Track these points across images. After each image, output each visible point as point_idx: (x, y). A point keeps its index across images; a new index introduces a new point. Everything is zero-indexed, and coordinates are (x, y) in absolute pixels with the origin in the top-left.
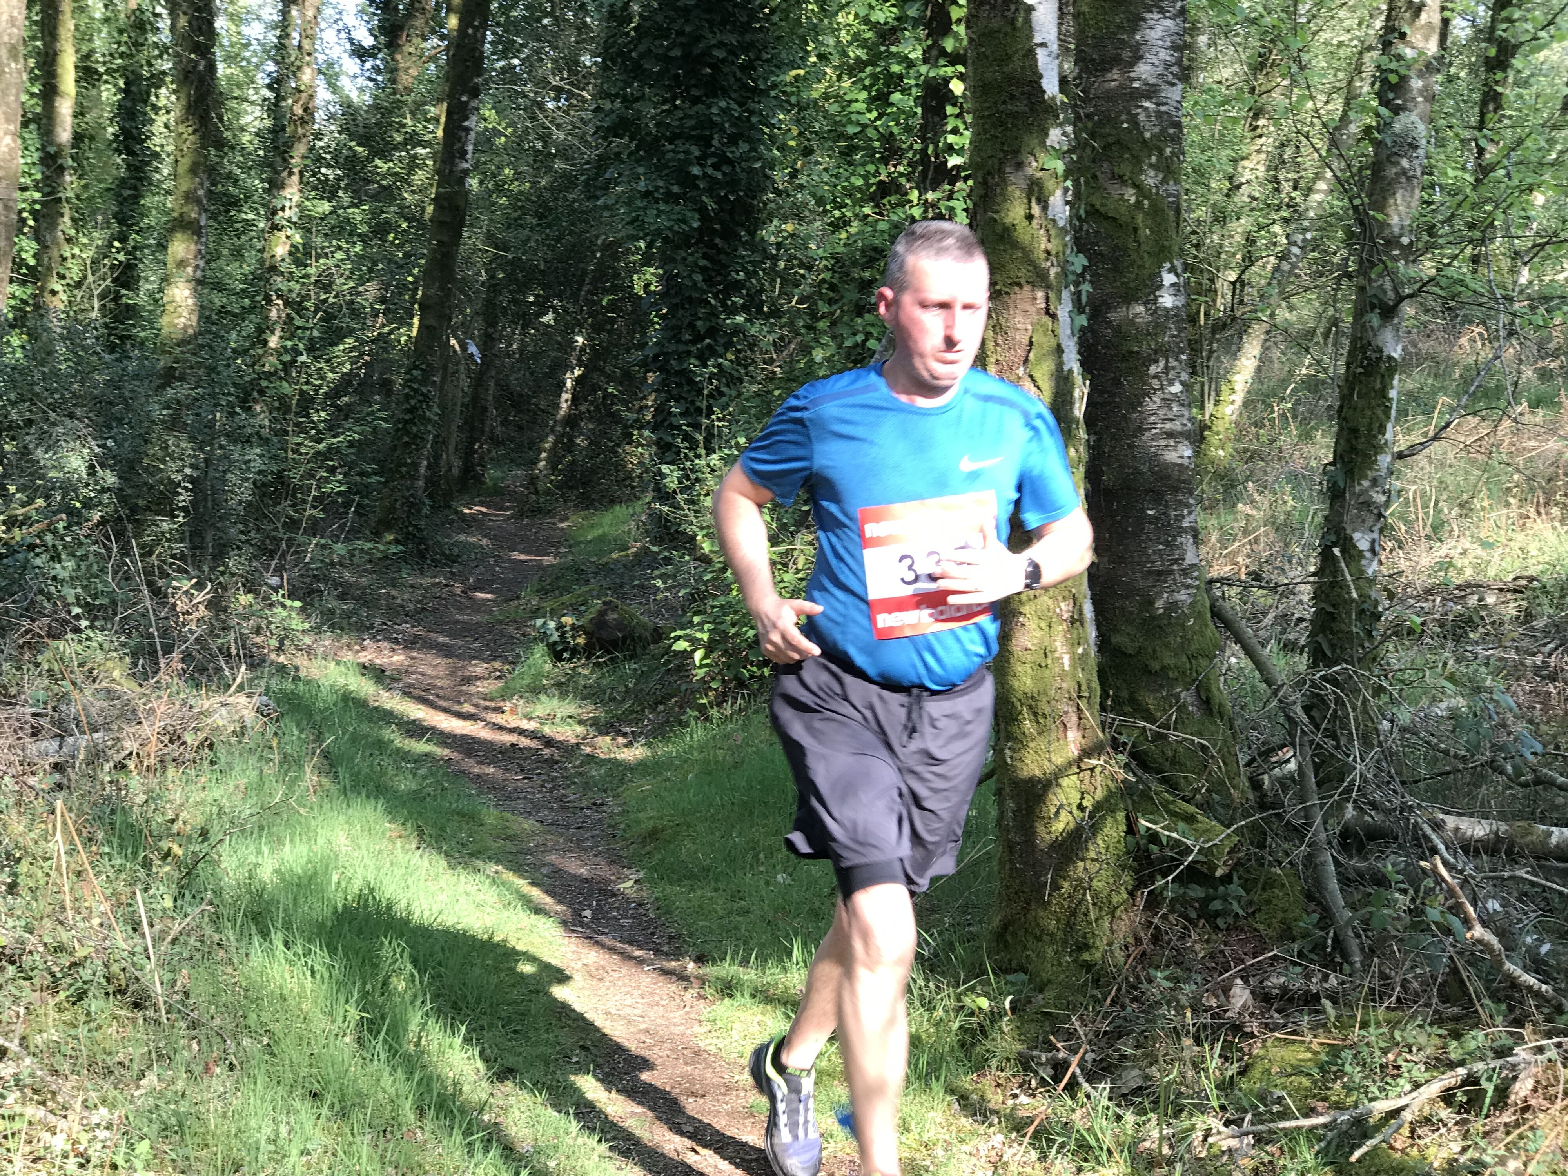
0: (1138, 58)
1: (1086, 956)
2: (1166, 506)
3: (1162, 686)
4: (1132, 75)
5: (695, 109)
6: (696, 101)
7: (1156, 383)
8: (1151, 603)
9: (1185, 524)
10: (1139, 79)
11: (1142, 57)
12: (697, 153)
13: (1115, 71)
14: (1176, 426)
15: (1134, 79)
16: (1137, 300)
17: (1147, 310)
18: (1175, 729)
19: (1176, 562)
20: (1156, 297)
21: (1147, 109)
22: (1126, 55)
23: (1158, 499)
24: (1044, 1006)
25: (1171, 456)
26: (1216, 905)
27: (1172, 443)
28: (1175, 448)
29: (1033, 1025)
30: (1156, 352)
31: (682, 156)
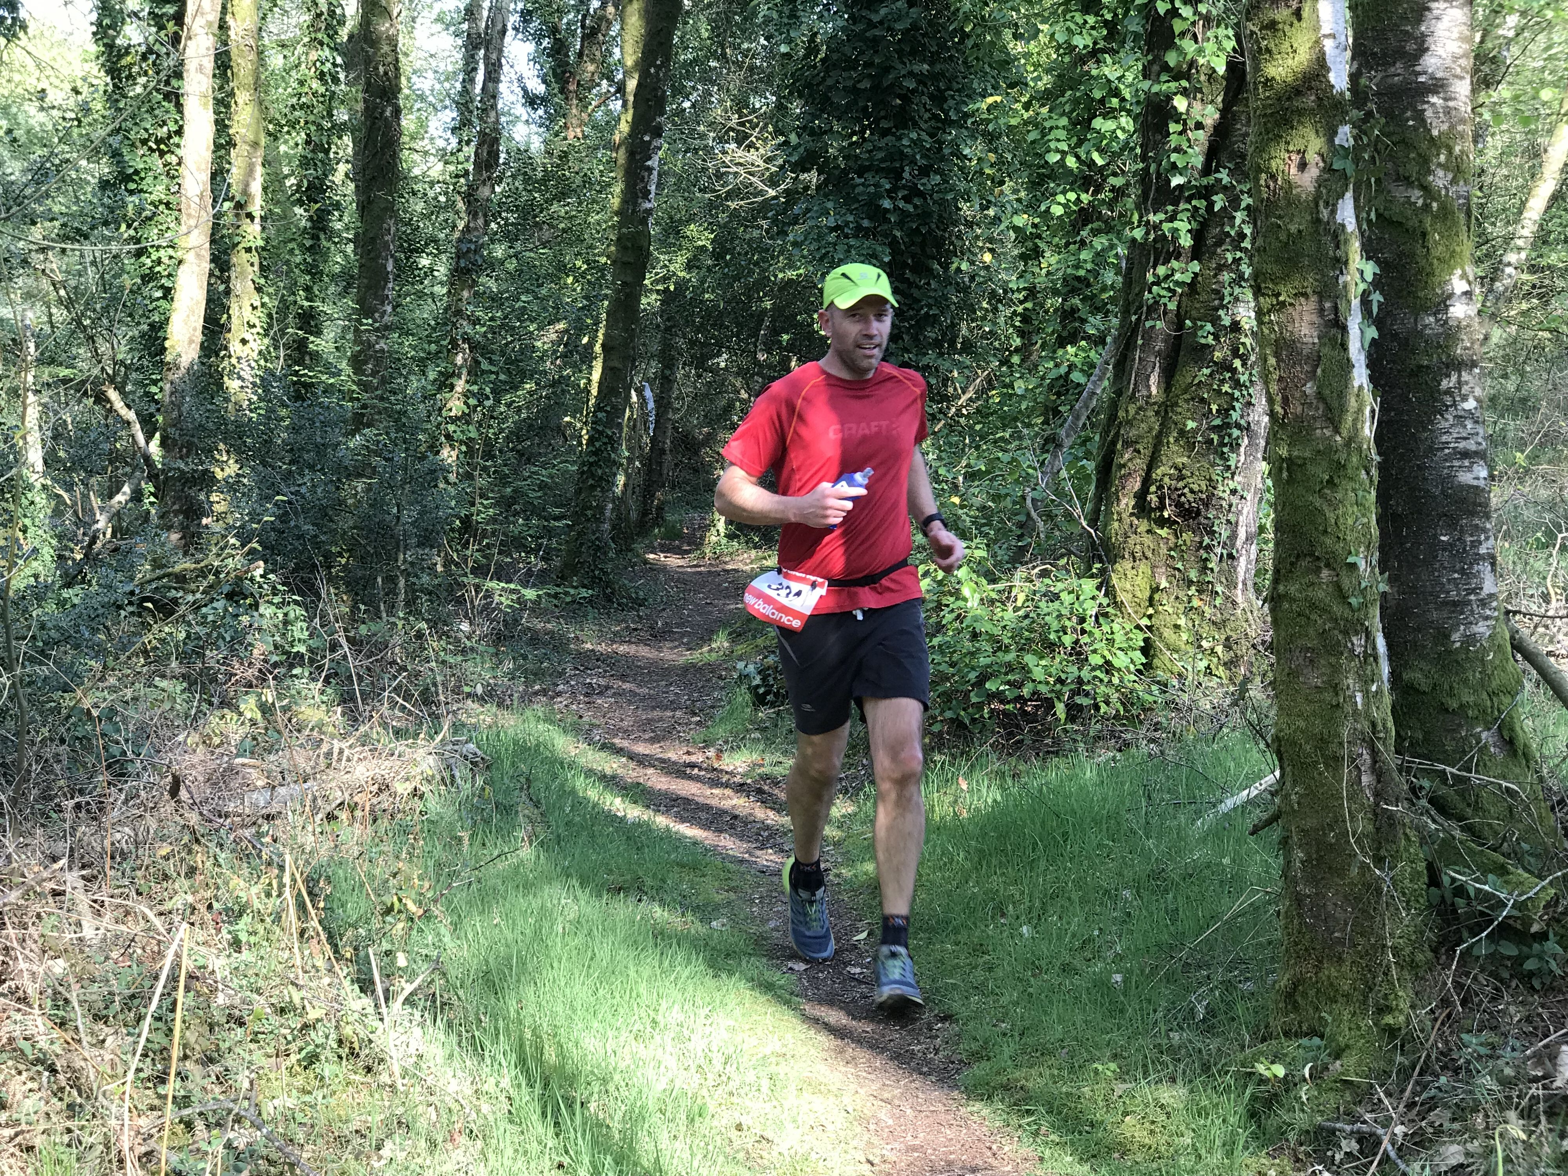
0: (1423, 50)
1: (1389, 1019)
2: (1462, 532)
3: (1460, 726)
4: (1418, 68)
5: (886, 140)
6: (885, 133)
7: (1448, 400)
8: (1447, 637)
9: (1483, 550)
10: (1425, 73)
11: (1427, 49)
12: (888, 186)
13: (1398, 65)
14: (1471, 445)
15: (1419, 73)
16: (1426, 310)
17: (1437, 321)
18: (1477, 772)
19: (1473, 591)
20: (1447, 307)
21: (1433, 104)
22: (1411, 47)
23: (1452, 524)
24: (1343, 1074)
25: (1465, 478)
26: (1530, 965)
27: (1466, 463)
28: (1470, 469)
29: (1331, 1095)
30: (1447, 367)
31: (872, 189)
